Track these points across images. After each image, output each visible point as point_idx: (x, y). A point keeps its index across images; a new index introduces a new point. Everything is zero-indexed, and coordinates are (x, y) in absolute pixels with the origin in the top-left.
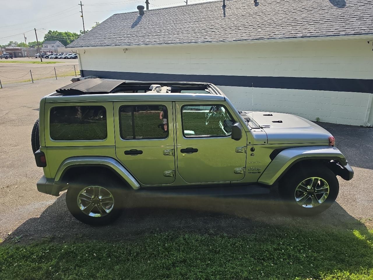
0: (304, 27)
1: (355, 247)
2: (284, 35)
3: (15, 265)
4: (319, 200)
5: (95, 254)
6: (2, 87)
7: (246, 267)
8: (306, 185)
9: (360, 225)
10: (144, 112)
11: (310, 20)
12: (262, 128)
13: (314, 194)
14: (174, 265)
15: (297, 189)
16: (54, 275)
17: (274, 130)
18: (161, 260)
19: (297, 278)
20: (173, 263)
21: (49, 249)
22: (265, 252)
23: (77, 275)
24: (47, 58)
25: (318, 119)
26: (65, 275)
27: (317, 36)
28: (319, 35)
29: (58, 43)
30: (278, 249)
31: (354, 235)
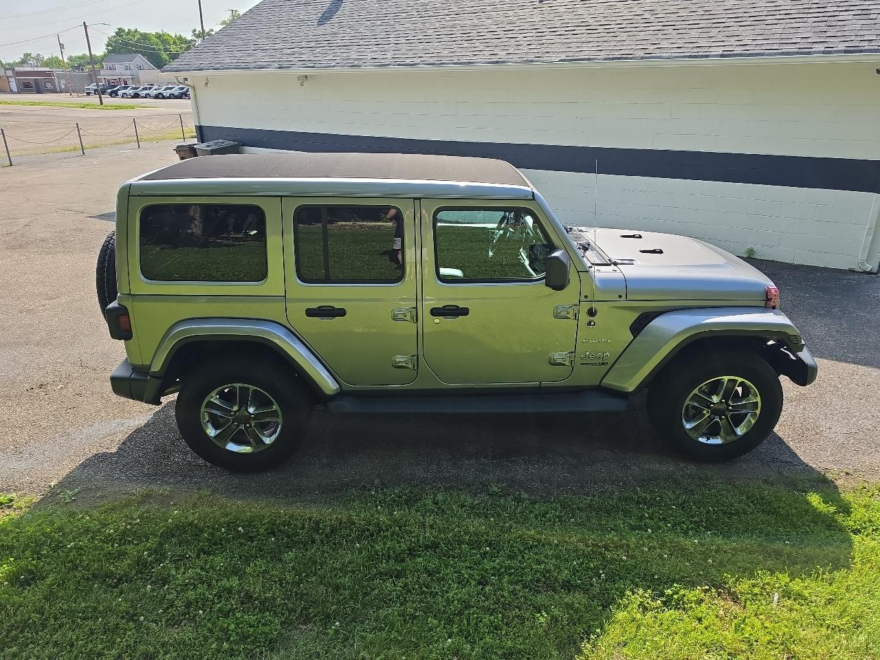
0: (730, 31)
1: (809, 527)
2: (679, 50)
3: (69, 546)
4: (736, 427)
5: (240, 529)
6: (11, 162)
7: (567, 560)
8: (710, 394)
9: (823, 484)
10: (347, 225)
11: (745, 15)
12: (615, 264)
13: (726, 413)
14: (412, 552)
15: (687, 402)
16: (153, 568)
17: (643, 269)
18: (385, 544)
19: (675, 585)
20: (409, 549)
21: (140, 517)
22: (610, 532)
23: (202, 569)
24: (113, 95)
25: (751, 251)
26: (177, 569)
27: (759, 54)
28: (763, 51)
29: (140, 59)
30: (640, 528)
31: (808, 503)
